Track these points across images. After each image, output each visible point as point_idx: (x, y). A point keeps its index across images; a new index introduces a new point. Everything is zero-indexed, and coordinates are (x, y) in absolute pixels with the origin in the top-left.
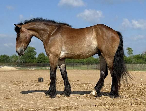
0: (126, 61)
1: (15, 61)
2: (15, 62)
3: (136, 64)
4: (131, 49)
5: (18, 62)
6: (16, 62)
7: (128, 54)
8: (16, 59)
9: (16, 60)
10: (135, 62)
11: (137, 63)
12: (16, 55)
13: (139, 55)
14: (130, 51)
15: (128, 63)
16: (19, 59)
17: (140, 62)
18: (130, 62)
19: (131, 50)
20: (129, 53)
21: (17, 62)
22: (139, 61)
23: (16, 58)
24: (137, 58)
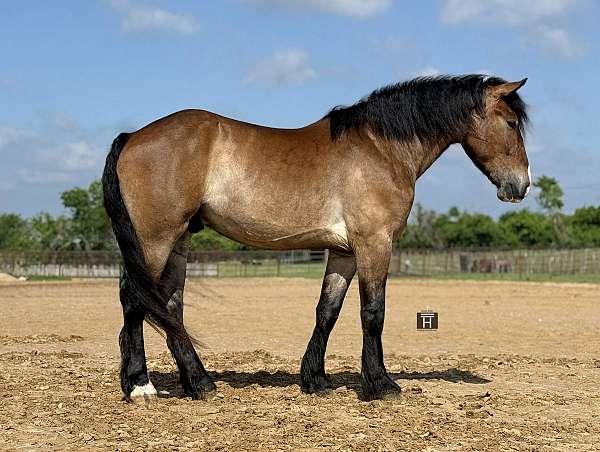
0: (532, 237)
1: (45, 243)
2: (44, 248)
3: (576, 248)
4: (552, 182)
5: (57, 247)
6: (48, 245)
7: (542, 203)
8: (48, 233)
9: (49, 236)
10: (574, 242)
11: (583, 246)
12: (48, 217)
13: (592, 208)
14: (551, 192)
15: (539, 244)
16: (63, 234)
17: (595, 241)
18: (550, 241)
19: (552, 187)
20: (547, 202)
21: (52, 245)
22: (589, 235)
23: (51, 230)
24: (582, 223)
